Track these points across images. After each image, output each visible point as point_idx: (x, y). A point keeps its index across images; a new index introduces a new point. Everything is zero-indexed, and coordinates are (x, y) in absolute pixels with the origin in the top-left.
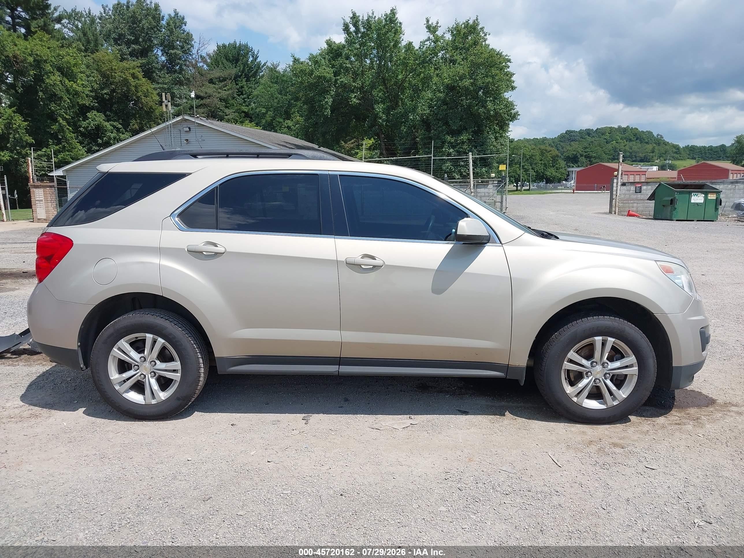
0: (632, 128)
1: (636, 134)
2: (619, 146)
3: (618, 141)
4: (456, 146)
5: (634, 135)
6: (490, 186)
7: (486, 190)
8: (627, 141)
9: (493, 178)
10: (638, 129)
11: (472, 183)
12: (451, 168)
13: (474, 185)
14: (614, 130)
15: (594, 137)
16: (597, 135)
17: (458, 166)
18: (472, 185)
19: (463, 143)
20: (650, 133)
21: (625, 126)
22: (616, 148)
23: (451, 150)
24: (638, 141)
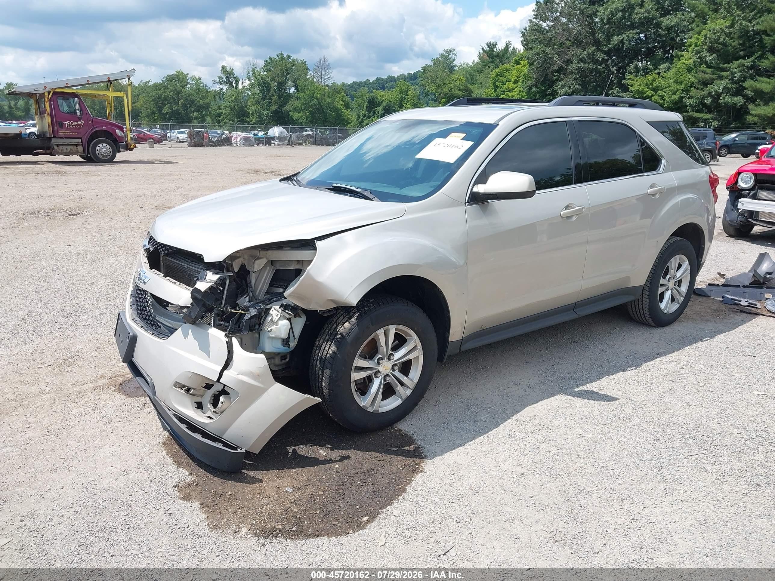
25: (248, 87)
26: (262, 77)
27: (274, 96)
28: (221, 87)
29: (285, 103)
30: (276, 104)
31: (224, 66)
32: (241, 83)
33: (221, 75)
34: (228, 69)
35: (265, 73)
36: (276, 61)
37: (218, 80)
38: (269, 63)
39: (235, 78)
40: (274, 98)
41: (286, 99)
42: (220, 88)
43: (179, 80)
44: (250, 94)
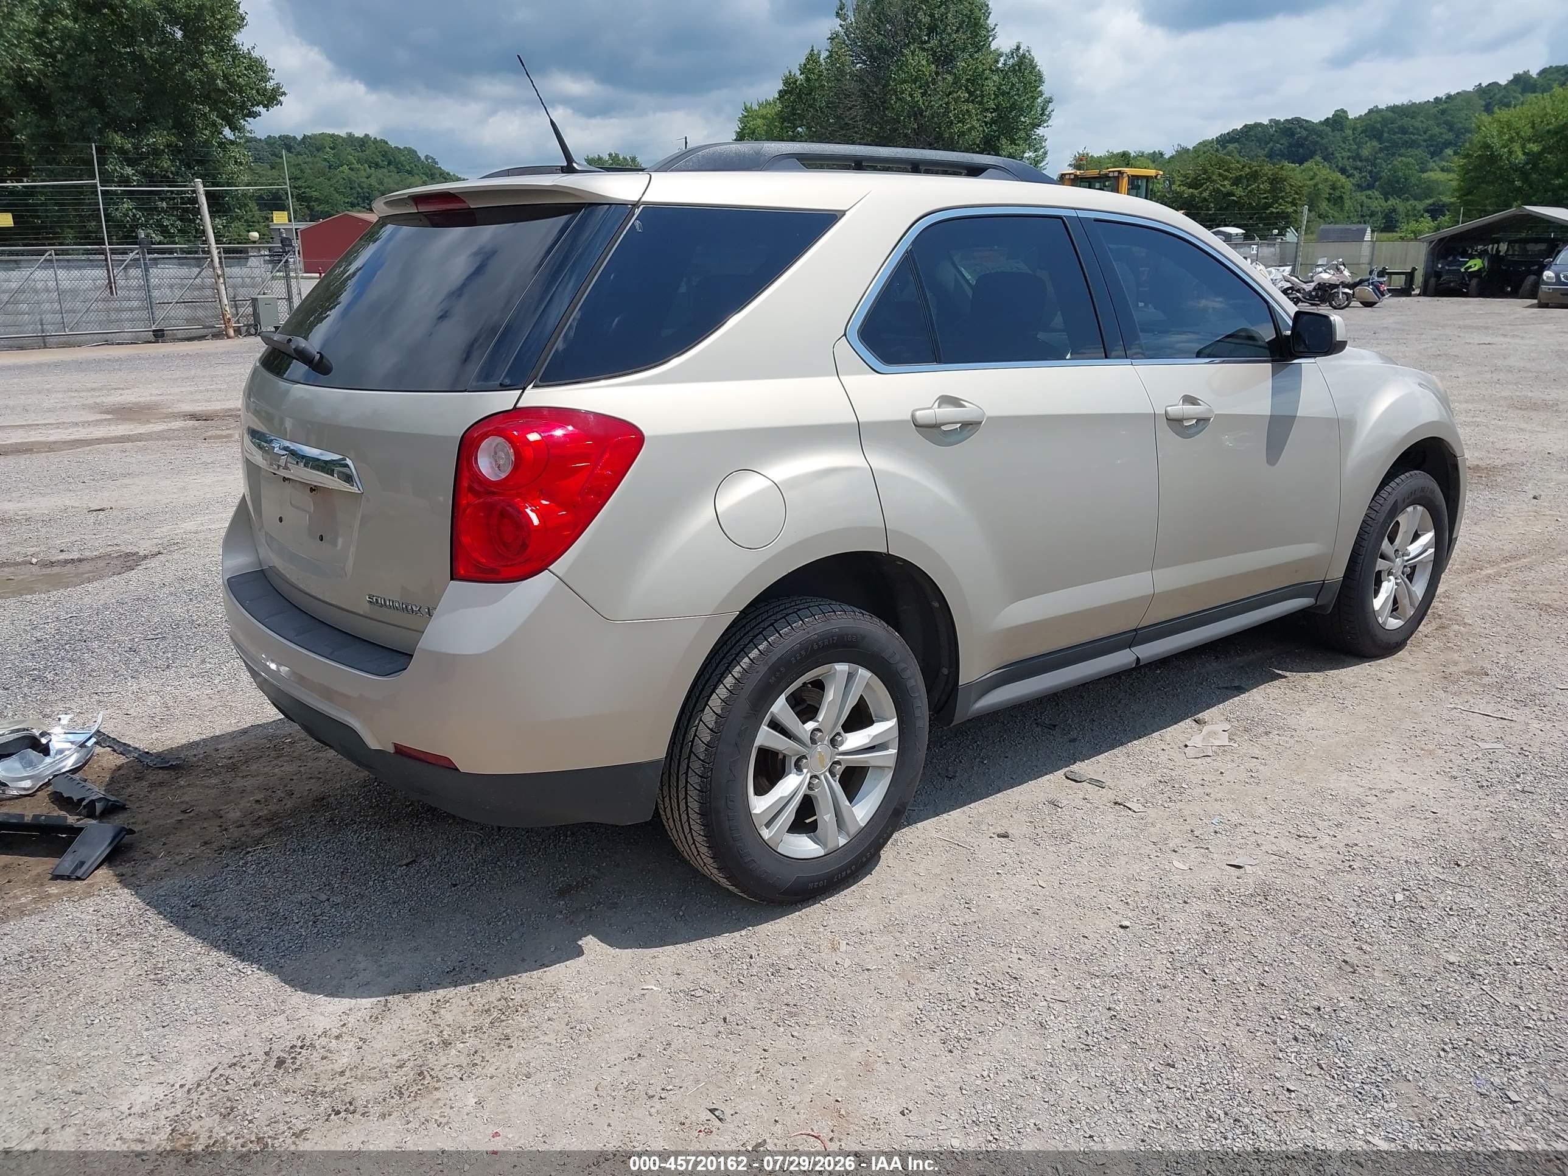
0: (375, 138)
1: (386, 152)
2: (358, 178)
3: (353, 166)
4: (136, 160)
5: (383, 156)
6: (253, 262)
7: (245, 271)
8: (370, 167)
9: (254, 242)
10: (387, 143)
11: (215, 252)
12: (134, 215)
13: (220, 258)
14: (340, 140)
15: (299, 154)
16: (307, 152)
17: (151, 209)
18: (216, 260)
19: (156, 152)
20: (412, 152)
21: (361, 135)
22: (351, 181)
23: (129, 171)
24: (392, 167)
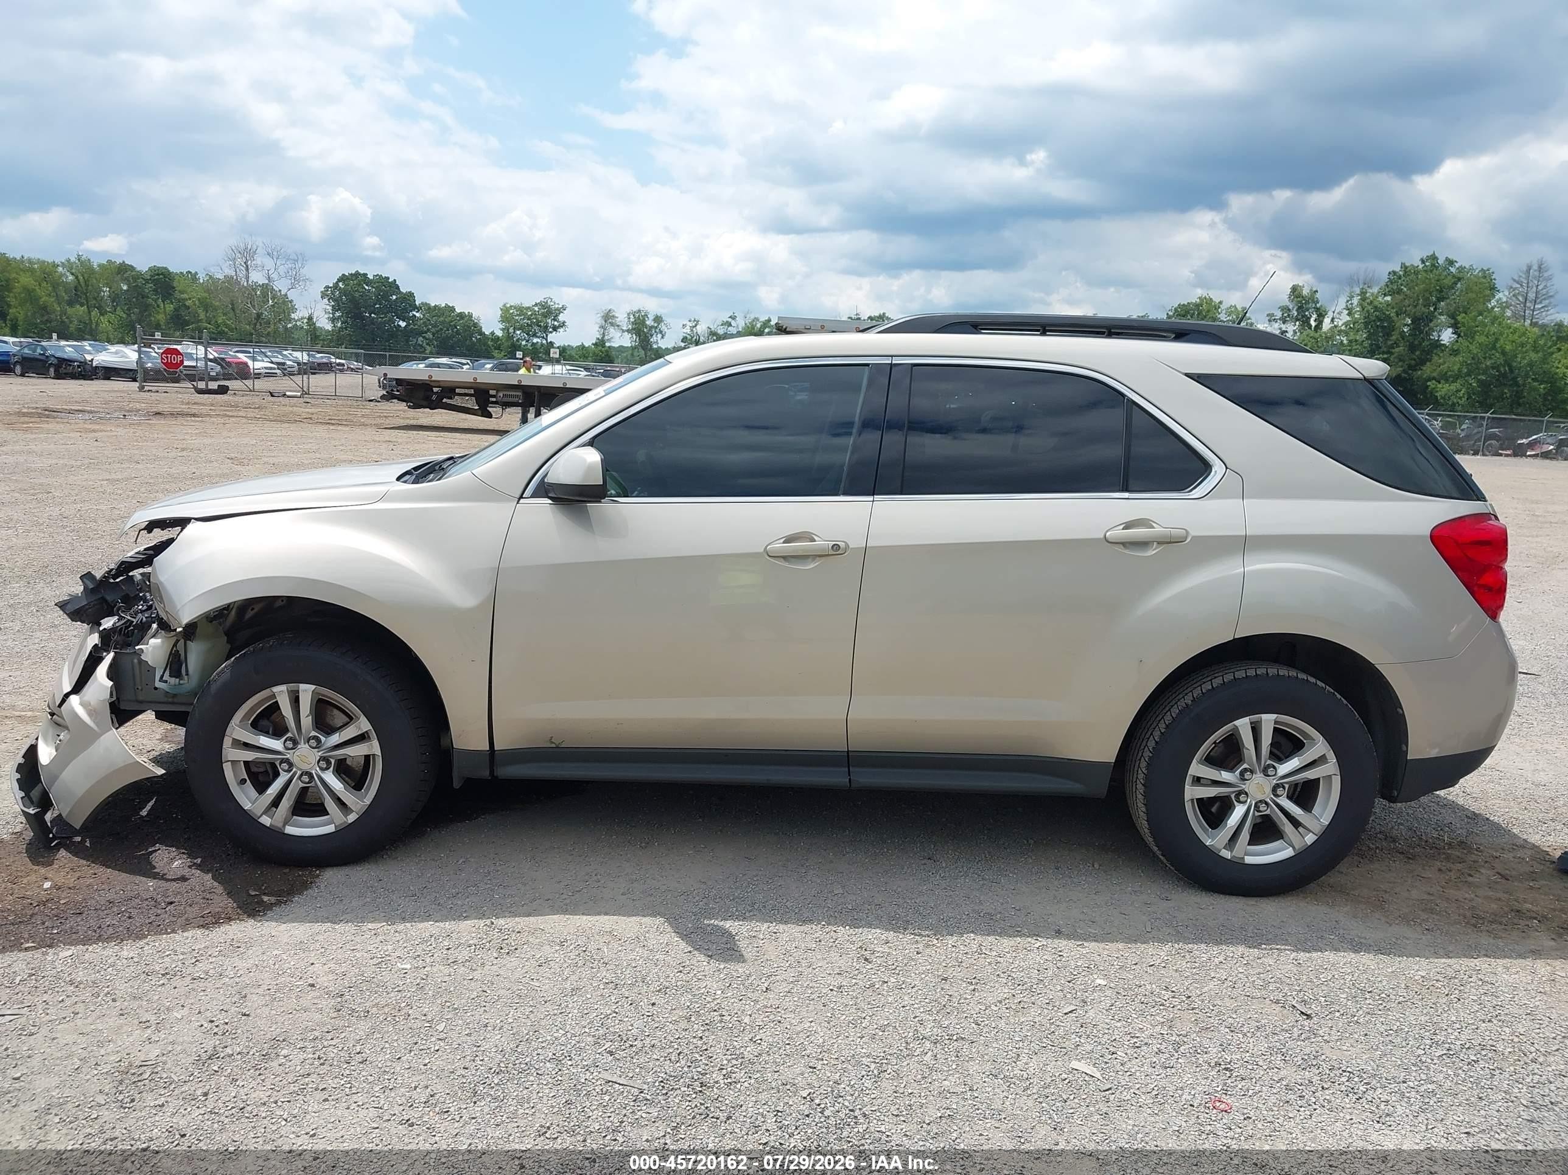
25: (1343, 328)
26: (1376, 307)
27: (1398, 346)
28: (1284, 327)
29: (1422, 362)
30: (1400, 364)
31: (1298, 285)
32: (1330, 320)
33: (1288, 304)
34: (1305, 292)
35: (1388, 298)
36: (1417, 273)
37: (1279, 314)
38: (1400, 278)
39: (1317, 310)
40: (1397, 350)
41: (1428, 354)
42: (1280, 329)
43: (1198, 314)
44: (1345, 342)
